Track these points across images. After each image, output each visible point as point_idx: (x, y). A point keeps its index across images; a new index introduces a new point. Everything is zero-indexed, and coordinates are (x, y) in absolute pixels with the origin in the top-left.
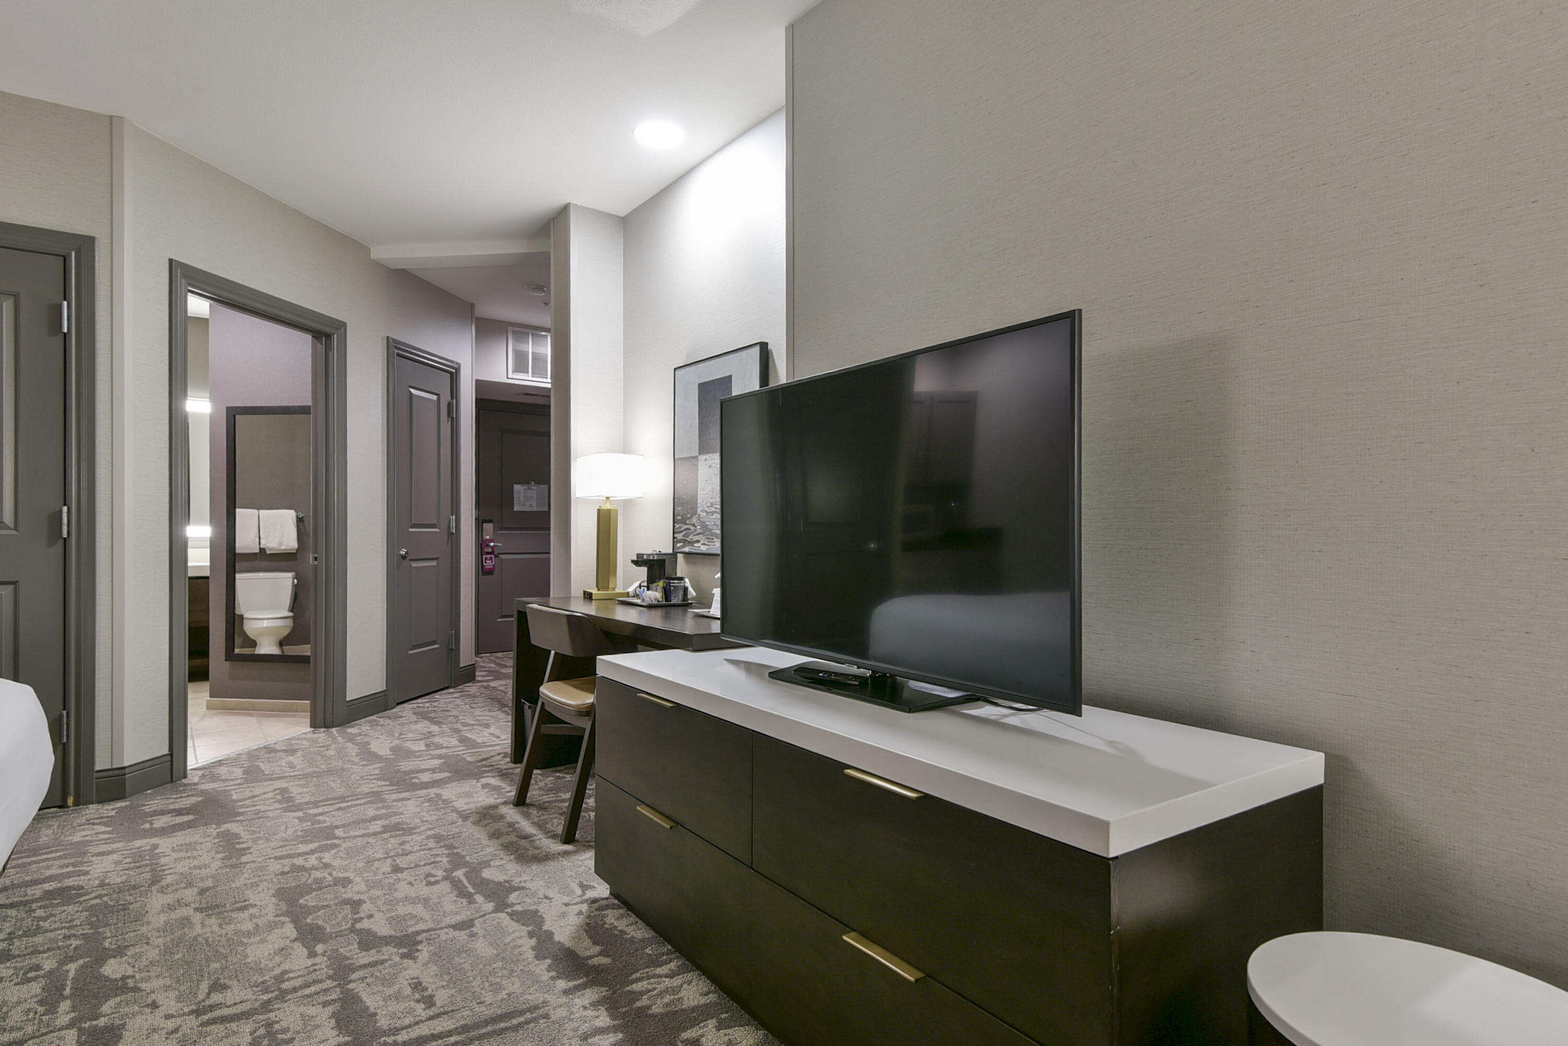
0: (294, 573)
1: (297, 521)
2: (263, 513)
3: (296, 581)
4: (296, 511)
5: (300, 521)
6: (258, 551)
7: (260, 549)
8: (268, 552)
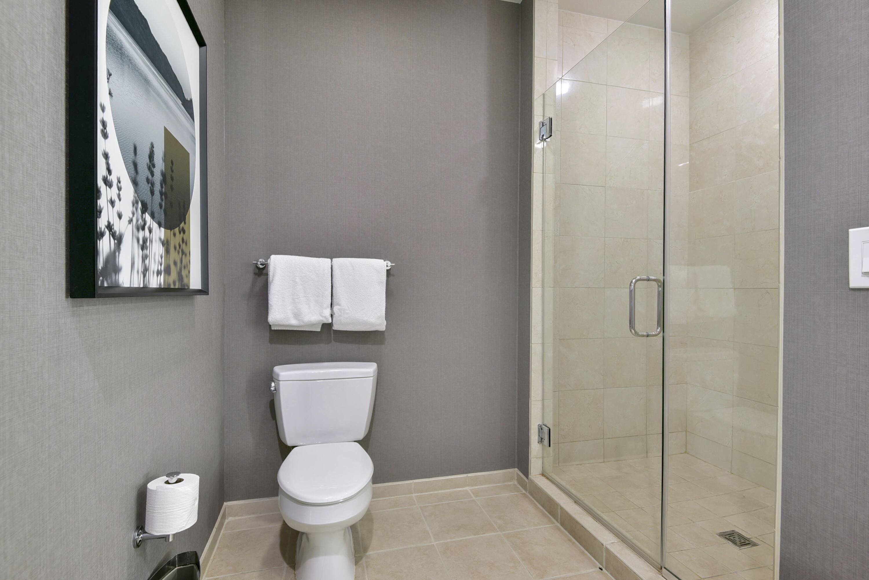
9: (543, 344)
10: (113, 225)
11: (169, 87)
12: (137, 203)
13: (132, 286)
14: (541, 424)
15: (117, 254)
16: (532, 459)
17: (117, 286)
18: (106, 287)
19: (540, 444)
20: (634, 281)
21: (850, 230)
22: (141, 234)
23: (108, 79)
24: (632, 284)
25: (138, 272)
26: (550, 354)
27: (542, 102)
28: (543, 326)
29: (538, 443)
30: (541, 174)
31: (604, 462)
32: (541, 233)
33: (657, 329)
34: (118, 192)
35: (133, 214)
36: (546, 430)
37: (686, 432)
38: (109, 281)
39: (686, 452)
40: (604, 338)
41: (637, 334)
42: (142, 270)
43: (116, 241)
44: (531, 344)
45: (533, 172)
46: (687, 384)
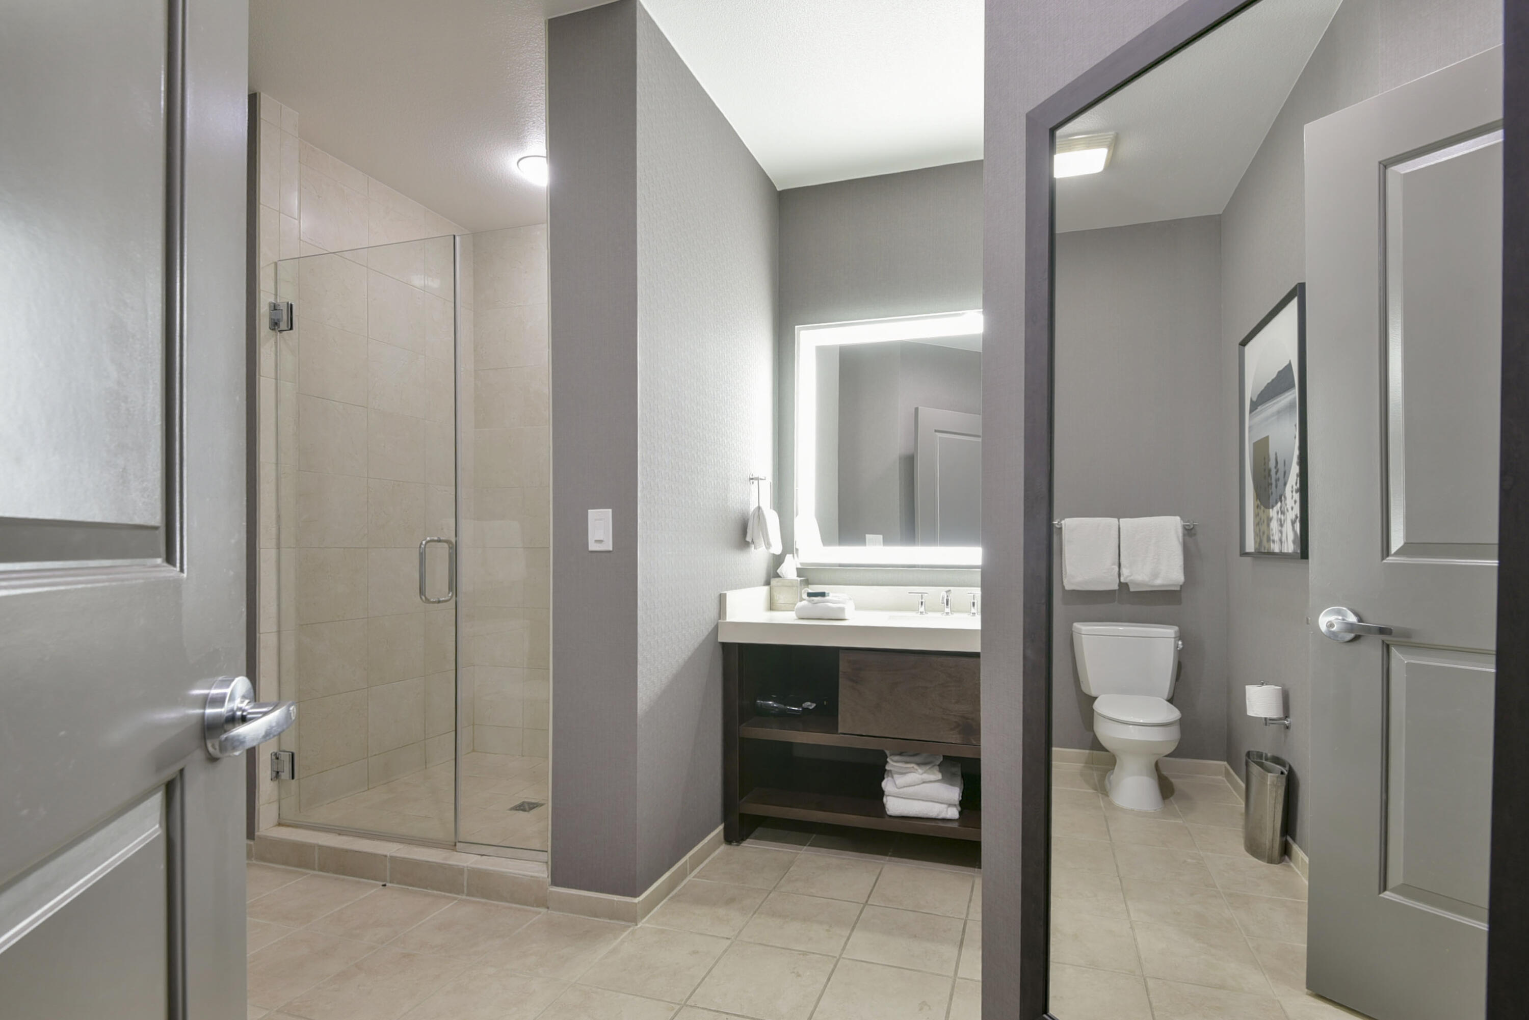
0: (1176, 628)
1: (1184, 535)
2: (1126, 522)
3: (1180, 643)
4: (1182, 519)
5: (1189, 532)
6: (1116, 587)
7: (1120, 584)
8: (1132, 590)
9: (279, 632)
14: (275, 751)
16: (261, 807)
19: (275, 780)
20: (424, 542)
21: (589, 511)
24: (423, 546)
26: (290, 647)
27: (273, 275)
28: (279, 605)
29: (270, 780)
30: (274, 380)
31: (368, 789)
32: (274, 467)
33: (449, 593)
36: (286, 758)
37: (473, 725)
39: (474, 751)
40: (368, 618)
41: (427, 601)
44: (258, 635)
45: (260, 375)
46: (474, 666)
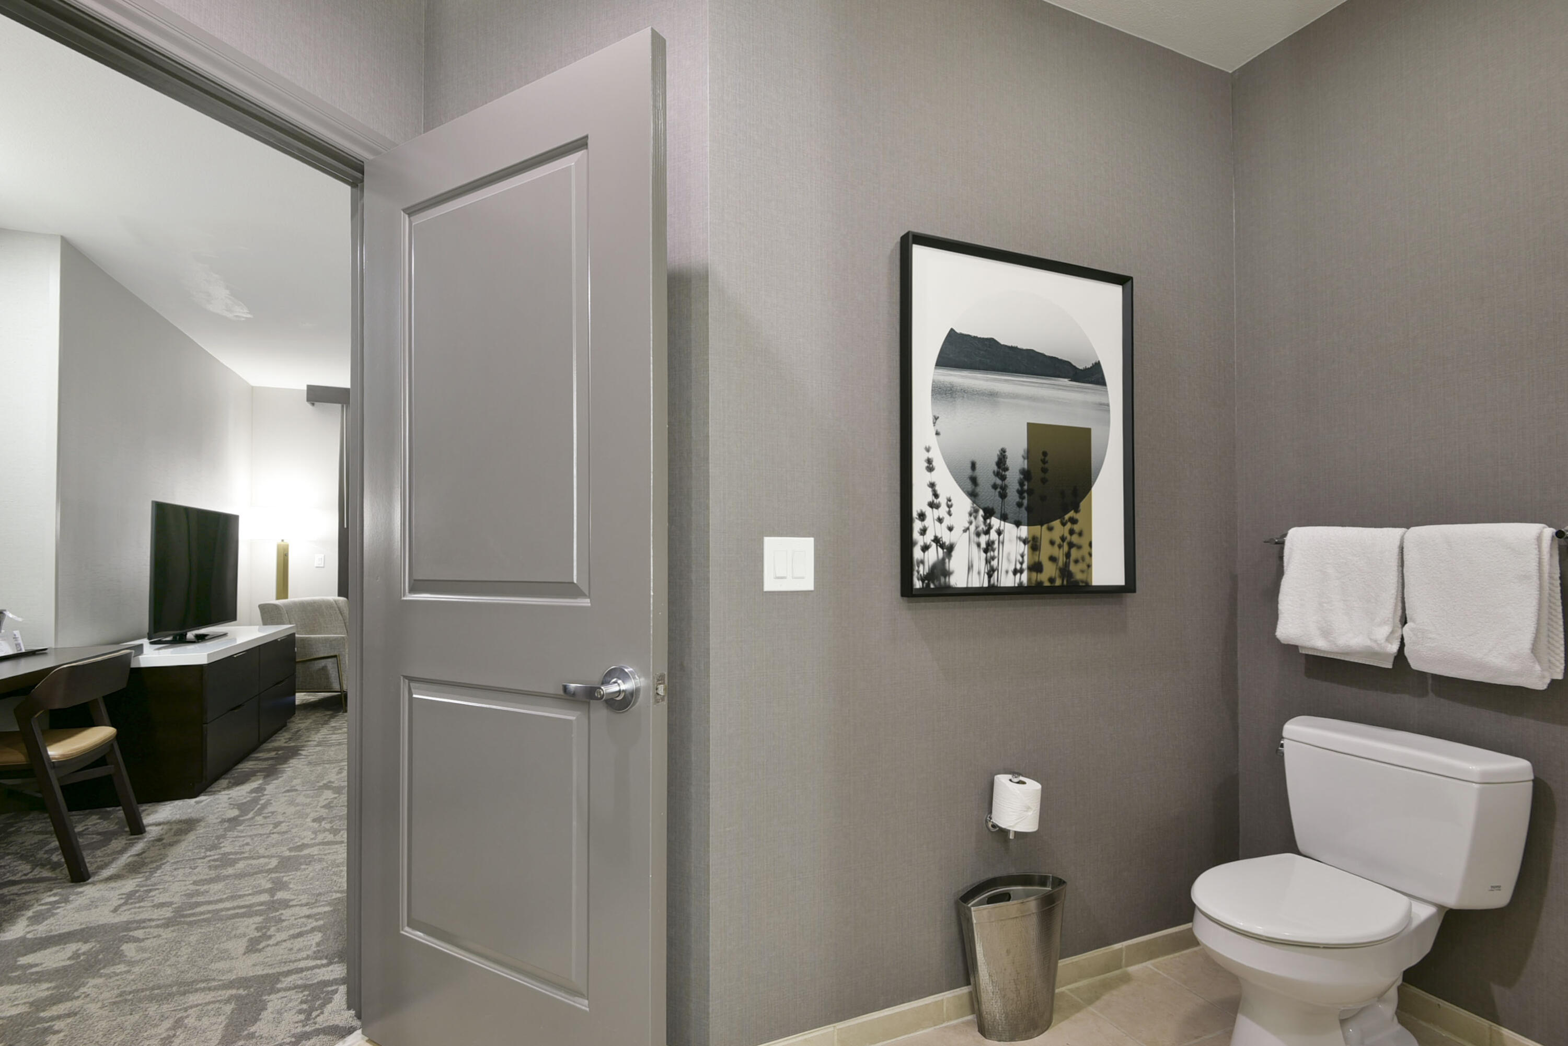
10: (941, 537)
11: (1037, 378)
12: (976, 511)
13: (970, 586)
15: (947, 560)
17: (949, 587)
18: (933, 589)
22: (983, 539)
23: (934, 423)
25: (979, 573)
34: (947, 509)
35: (971, 523)
38: (937, 583)
42: (986, 571)
43: (945, 550)
